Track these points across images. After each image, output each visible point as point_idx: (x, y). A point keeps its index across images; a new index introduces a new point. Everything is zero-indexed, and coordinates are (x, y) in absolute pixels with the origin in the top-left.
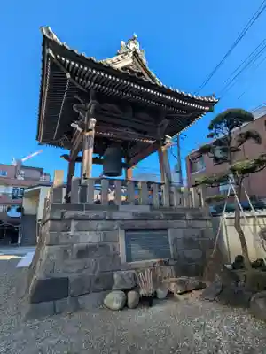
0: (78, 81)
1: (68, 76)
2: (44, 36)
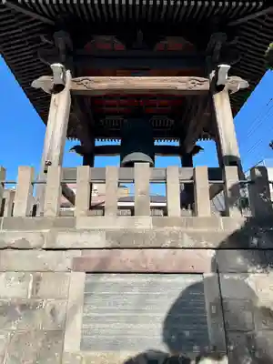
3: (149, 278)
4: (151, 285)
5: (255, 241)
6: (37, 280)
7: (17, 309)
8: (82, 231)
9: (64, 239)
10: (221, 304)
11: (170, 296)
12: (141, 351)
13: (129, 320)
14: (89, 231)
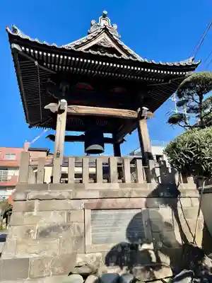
0: (46, 67)
1: (36, 63)
2: (9, 34)
3: (117, 212)
4: (119, 215)
5: (162, 194)
6: (69, 214)
7: (62, 228)
8: (88, 190)
9: (80, 194)
10: (149, 221)
11: (128, 218)
12: (118, 243)
13: (112, 230)
14: (92, 190)
